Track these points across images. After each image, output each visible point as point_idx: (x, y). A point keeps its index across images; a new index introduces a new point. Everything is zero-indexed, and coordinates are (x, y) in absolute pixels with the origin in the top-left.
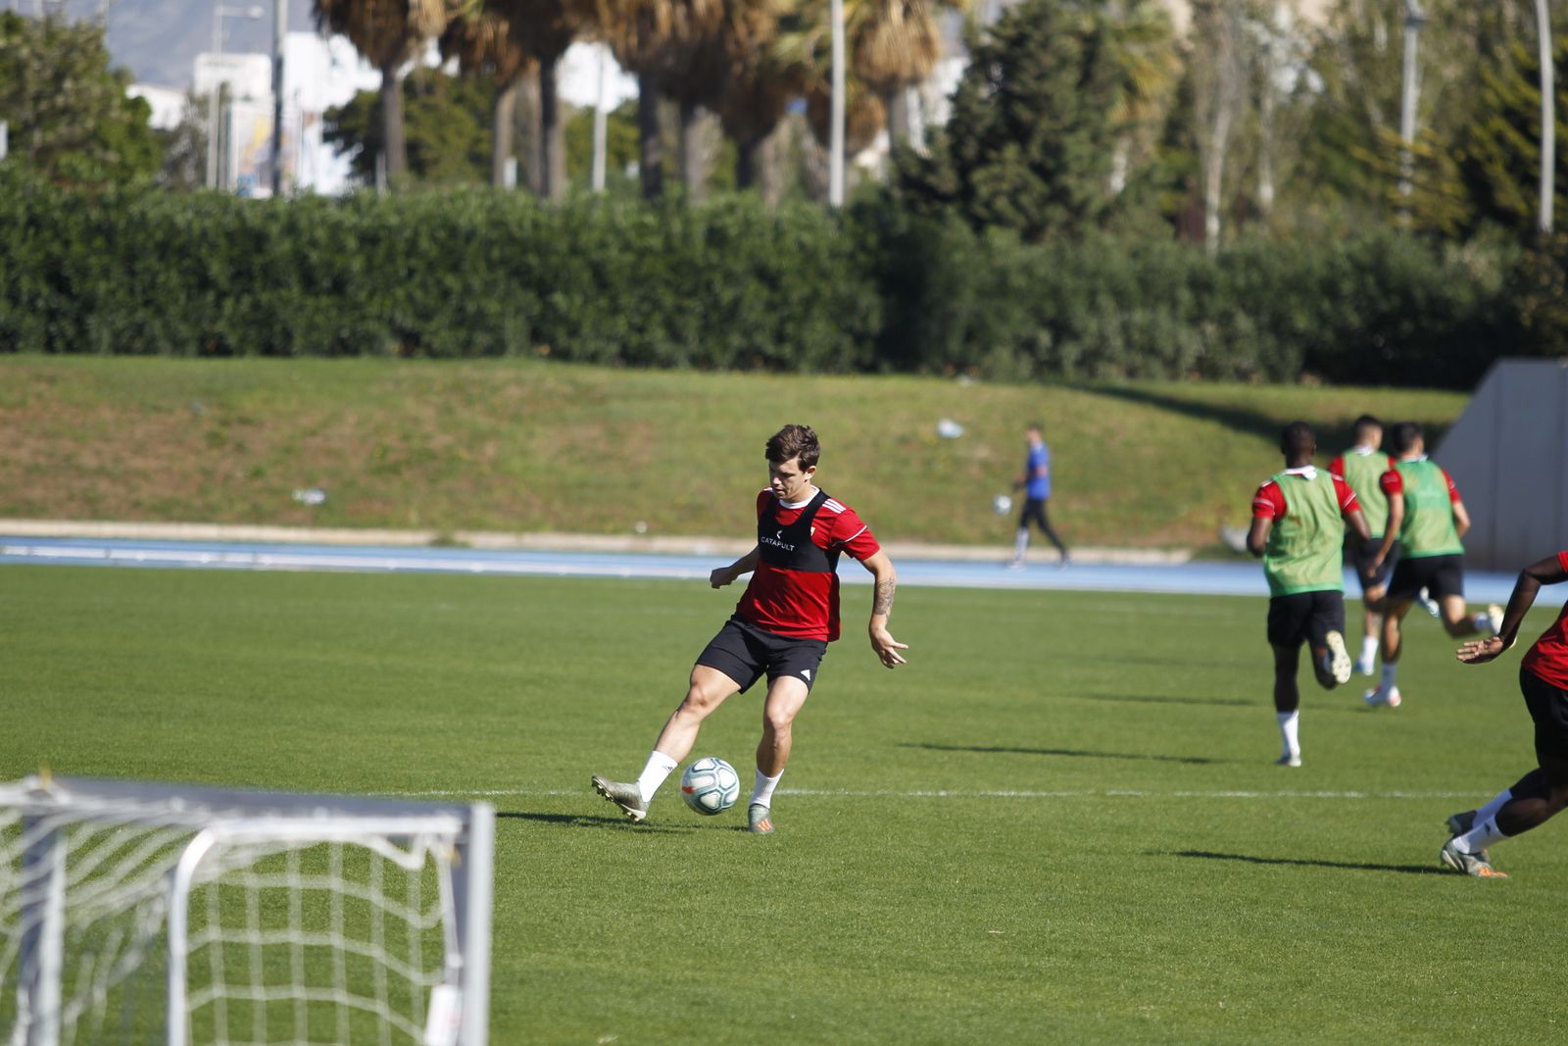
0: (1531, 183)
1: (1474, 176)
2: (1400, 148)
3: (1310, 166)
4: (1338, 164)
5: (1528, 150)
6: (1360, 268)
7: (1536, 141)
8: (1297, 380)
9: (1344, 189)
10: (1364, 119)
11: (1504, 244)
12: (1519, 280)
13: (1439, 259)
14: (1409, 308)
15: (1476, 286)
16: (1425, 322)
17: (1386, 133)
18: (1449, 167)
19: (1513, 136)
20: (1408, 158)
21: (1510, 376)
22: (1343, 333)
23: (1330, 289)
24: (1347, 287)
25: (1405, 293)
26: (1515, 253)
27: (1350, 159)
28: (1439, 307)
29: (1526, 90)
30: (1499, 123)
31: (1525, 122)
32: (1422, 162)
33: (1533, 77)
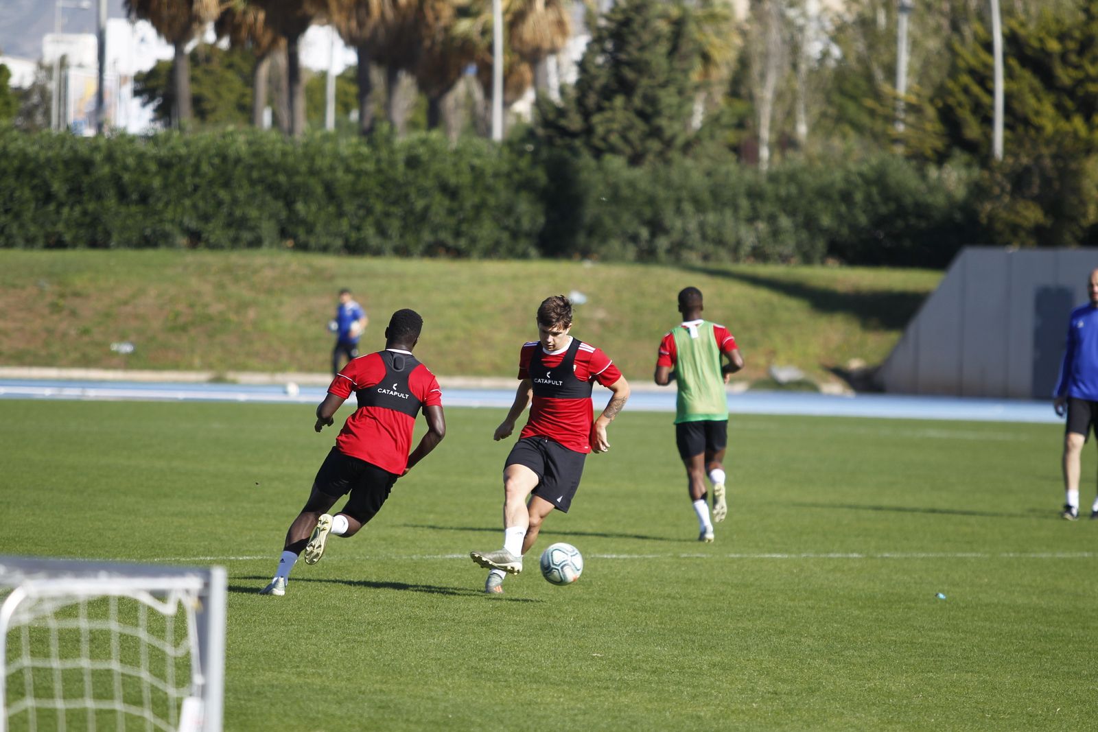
0: (988, 121)
1: (948, 117)
2: (896, 98)
3: (831, 111)
4: (851, 109)
5: (985, 99)
6: (867, 182)
7: (991, 93)
8: (823, 262)
9: (858, 128)
10: (869, 78)
11: (968, 165)
12: (978, 191)
13: (924, 177)
14: (901, 212)
15: (949, 196)
16: (913, 221)
17: (886, 88)
18: (931, 112)
19: (976, 89)
20: (901, 105)
21: (972, 258)
22: (854, 228)
23: (846, 197)
24: (859, 197)
25: (897, 200)
26: (976, 173)
27: (861, 106)
28: (922, 210)
29: (984, 56)
30: (965, 79)
31: (984, 79)
32: (912, 108)
33: (988, 47)
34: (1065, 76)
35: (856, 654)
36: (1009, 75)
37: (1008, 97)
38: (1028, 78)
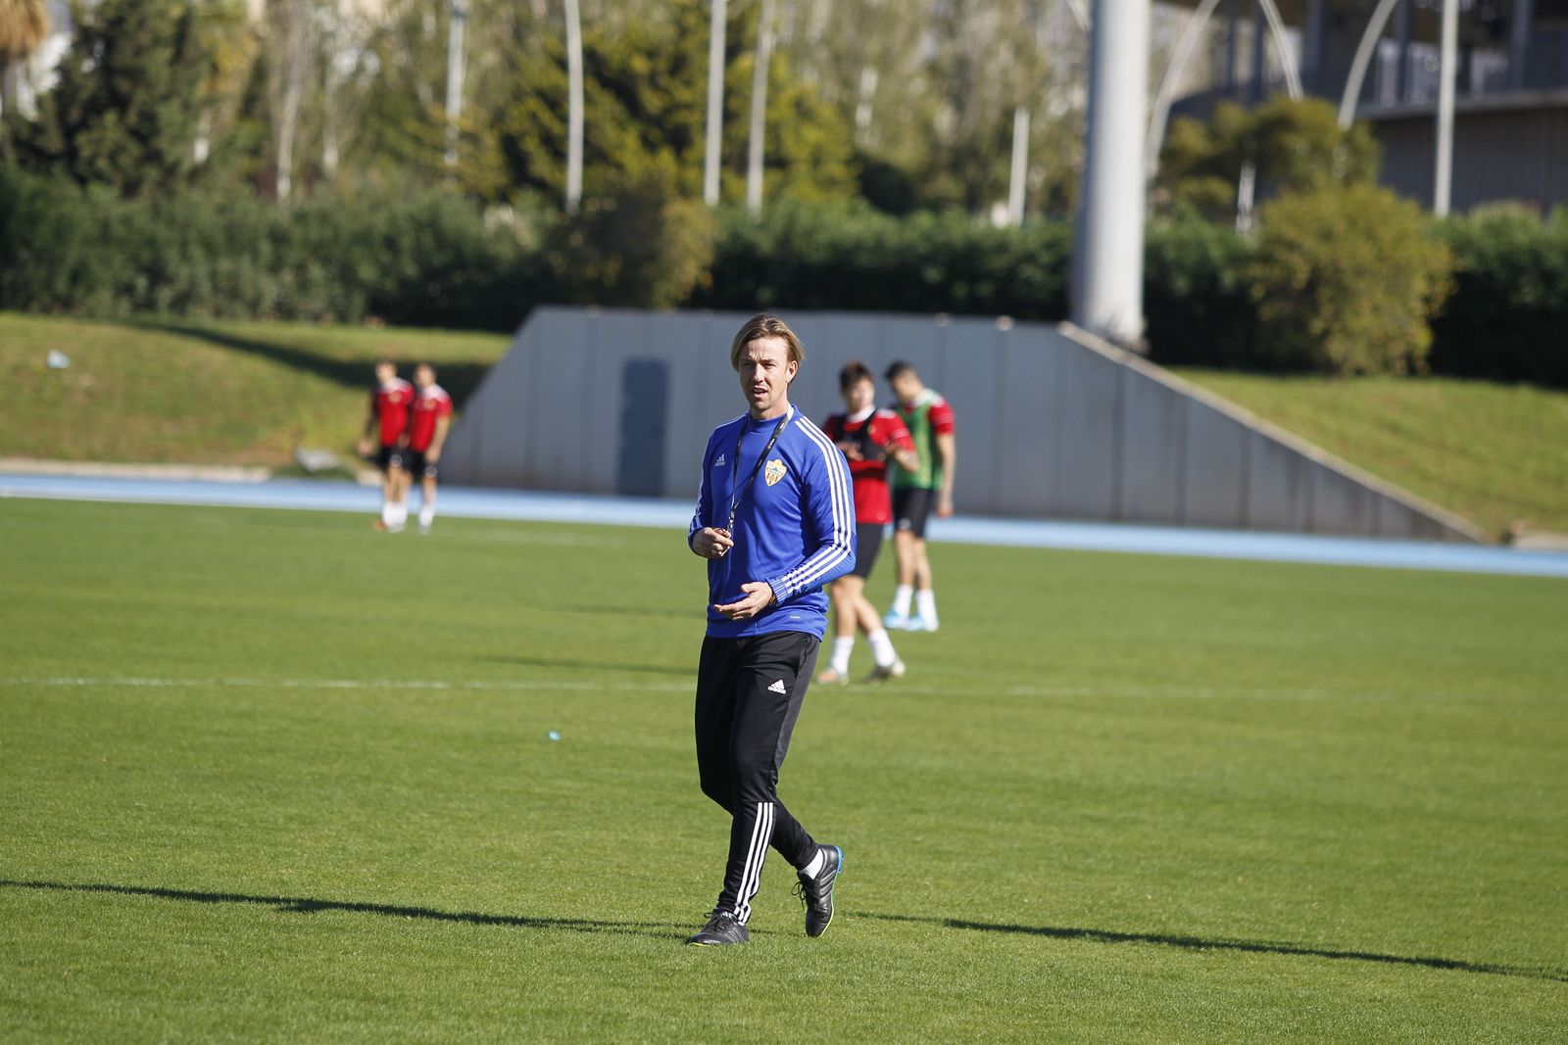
0: (559, 155)
1: (511, 147)
2: (446, 123)
5: (557, 127)
6: (418, 226)
7: (564, 119)
8: (362, 322)
10: (415, 98)
11: (541, 207)
14: (461, 262)
16: (475, 275)
17: (434, 111)
18: (490, 140)
19: (546, 117)
20: (454, 132)
21: (548, 323)
22: (403, 283)
23: (391, 244)
24: (406, 243)
25: (457, 249)
26: (549, 215)
27: (404, 132)
28: (485, 262)
29: (555, 74)
30: (533, 104)
31: (556, 102)
32: (468, 137)
33: (562, 64)
34: (652, 102)
35: (463, 806)
36: (588, 99)
37: (588, 127)
38: (608, 103)
